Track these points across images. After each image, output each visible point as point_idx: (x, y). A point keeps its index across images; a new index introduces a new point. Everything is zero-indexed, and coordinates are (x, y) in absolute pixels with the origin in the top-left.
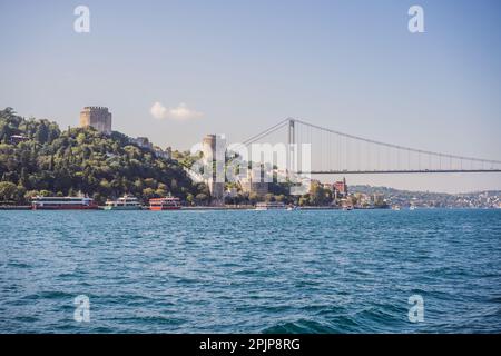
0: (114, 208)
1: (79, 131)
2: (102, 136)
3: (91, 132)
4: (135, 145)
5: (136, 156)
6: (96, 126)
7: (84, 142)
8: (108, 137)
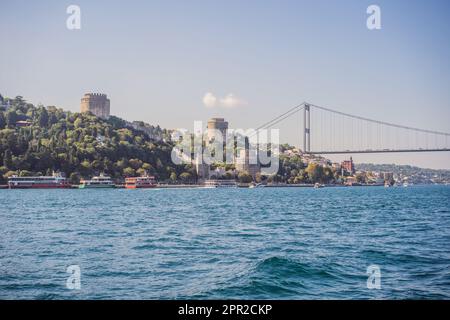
0: (87, 187)
1: (77, 116)
2: (98, 120)
3: (89, 117)
4: (130, 128)
5: (127, 138)
6: (94, 111)
7: (80, 126)
8: (105, 121)
